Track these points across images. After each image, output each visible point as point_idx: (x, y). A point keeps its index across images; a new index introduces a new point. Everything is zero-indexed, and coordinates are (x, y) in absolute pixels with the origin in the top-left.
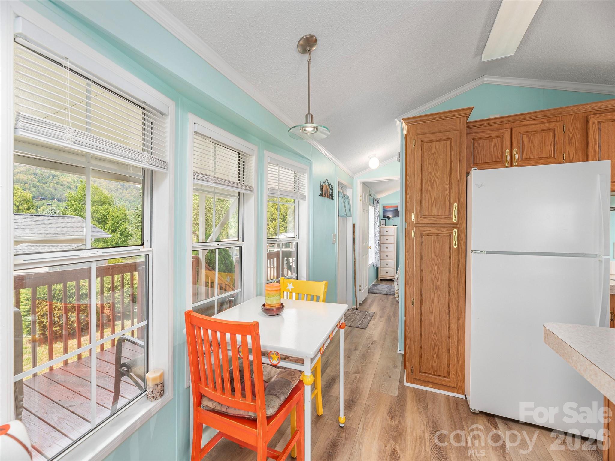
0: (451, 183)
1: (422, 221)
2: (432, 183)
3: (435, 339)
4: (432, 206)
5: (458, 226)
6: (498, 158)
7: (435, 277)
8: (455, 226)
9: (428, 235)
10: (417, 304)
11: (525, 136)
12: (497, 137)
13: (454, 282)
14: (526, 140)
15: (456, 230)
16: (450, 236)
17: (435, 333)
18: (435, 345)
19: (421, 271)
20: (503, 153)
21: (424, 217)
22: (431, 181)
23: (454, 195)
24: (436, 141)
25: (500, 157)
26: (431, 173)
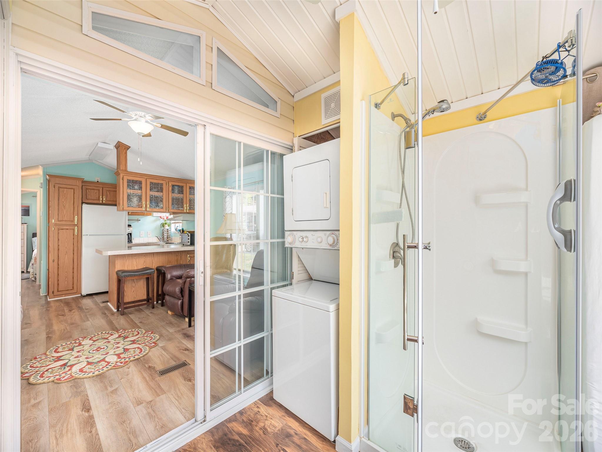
0: (74, 208)
1: (58, 223)
2: (64, 207)
3: (66, 274)
4: (64, 217)
5: (78, 225)
6: (97, 198)
7: (66, 247)
8: (76, 225)
9: (62, 229)
10: (56, 261)
11: (108, 192)
12: (97, 190)
13: (76, 249)
14: (108, 193)
15: (76, 227)
16: (74, 230)
17: (66, 272)
18: (66, 277)
19: (58, 245)
20: (99, 197)
21: (61, 221)
22: (63, 205)
23: (76, 212)
24: (66, 188)
25: (98, 198)
26: (64, 202)
